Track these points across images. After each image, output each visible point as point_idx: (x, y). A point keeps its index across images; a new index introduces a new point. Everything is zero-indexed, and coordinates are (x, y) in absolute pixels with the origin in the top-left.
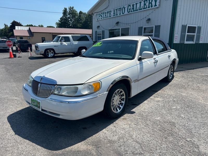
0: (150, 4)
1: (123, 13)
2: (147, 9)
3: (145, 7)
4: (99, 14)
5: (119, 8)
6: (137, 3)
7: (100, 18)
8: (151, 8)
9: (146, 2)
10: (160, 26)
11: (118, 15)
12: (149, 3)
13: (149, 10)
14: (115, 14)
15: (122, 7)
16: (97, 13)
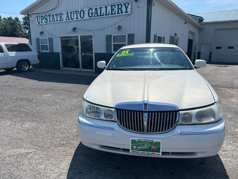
0: (120, 10)
1: (82, 17)
2: (116, 15)
3: (113, 13)
4: (41, 17)
5: (75, 11)
6: (102, 7)
7: (43, 21)
8: (120, 14)
9: (113, 7)
10: (134, 34)
11: (75, 19)
12: (118, 9)
13: (118, 16)
14: (70, 18)
15: (80, 10)
16: (37, 15)
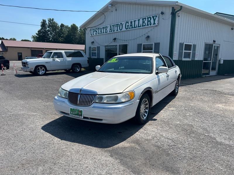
0: (149, 22)
1: (121, 29)
2: (146, 26)
3: (144, 25)
4: (93, 30)
5: (116, 25)
6: (136, 21)
7: (94, 33)
8: (149, 26)
9: (144, 20)
10: (159, 43)
11: (116, 31)
12: (148, 21)
13: (147, 27)
14: (112, 30)
15: (119, 24)
16: (91, 28)
